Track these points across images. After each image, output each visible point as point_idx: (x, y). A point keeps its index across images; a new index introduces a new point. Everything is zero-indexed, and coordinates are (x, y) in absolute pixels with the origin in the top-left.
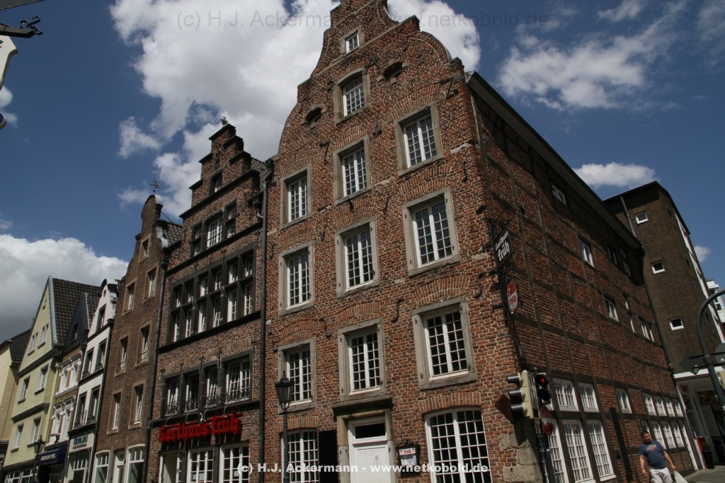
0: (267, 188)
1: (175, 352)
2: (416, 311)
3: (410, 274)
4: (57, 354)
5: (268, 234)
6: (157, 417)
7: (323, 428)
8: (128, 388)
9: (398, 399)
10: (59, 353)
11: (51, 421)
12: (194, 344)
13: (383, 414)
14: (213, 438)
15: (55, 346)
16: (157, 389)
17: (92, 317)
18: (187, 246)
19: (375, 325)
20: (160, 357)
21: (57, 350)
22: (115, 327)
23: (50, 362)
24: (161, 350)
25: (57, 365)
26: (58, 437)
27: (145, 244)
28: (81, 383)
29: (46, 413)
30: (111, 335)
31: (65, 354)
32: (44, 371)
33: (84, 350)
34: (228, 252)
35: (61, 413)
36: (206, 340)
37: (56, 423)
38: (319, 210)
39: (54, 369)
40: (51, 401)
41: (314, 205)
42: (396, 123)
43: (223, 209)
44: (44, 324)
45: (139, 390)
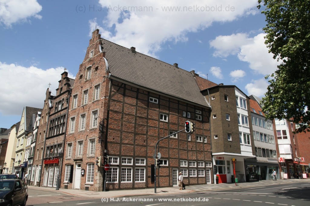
0: (70, 97)
1: (49, 139)
2: (89, 139)
3: (90, 129)
4: (26, 133)
5: (69, 111)
6: (45, 157)
7: (72, 164)
8: (40, 148)
9: (84, 159)
10: (27, 133)
11: (25, 154)
12: (53, 138)
13: (80, 162)
14: (54, 164)
15: (25, 131)
16: (45, 149)
17: (35, 123)
18: (54, 108)
19: (83, 141)
20: (47, 140)
21: (26, 132)
22: (39, 129)
23: (24, 135)
24: (47, 139)
25: (26, 137)
26: (26, 160)
27: (46, 104)
28: (32, 144)
29: (24, 152)
30: (38, 131)
31: (28, 134)
32: (23, 138)
33: (32, 134)
34: (61, 114)
35: (27, 152)
36: (55, 138)
37: (26, 155)
38: (78, 107)
39: (25, 138)
40: (25, 148)
41: (78, 105)
42: (94, 86)
43: (62, 100)
44: (23, 123)
45: (42, 148)
